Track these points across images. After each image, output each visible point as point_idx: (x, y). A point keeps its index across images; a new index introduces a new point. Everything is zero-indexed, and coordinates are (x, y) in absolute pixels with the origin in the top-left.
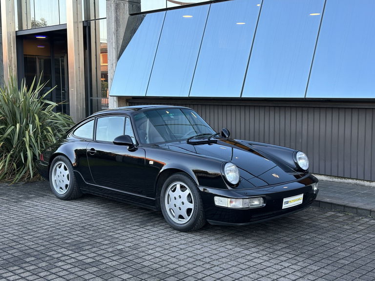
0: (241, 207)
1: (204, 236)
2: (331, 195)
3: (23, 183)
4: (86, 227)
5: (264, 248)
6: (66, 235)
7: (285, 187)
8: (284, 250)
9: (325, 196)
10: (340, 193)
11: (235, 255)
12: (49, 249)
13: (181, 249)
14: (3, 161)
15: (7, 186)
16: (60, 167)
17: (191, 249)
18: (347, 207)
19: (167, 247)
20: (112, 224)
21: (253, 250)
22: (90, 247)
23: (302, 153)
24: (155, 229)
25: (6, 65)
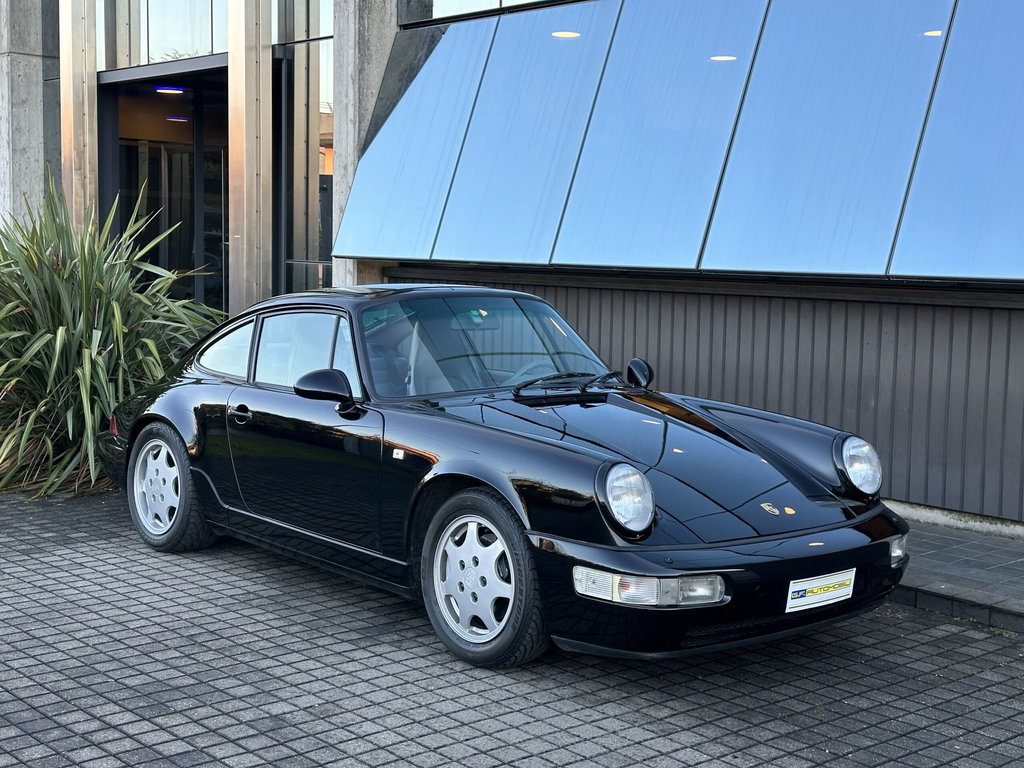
0: (653, 601)
1: (542, 685)
2: (956, 572)
3: (68, 496)
4: (200, 639)
5: (718, 733)
6: (133, 661)
7: (816, 544)
8: (782, 744)
9: (936, 574)
10: (981, 566)
11: (624, 751)
12: (68, 703)
13: (463, 724)
14: (16, 431)
15: (21, 503)
16: (156, 457)
17: (493, 725)
18: (1001, 611)
19: (421, 714)
20: (278, 633)
21: (686, 738)
22: (190, 703)
23: (862, 442)
24: (400, 655)
25: (67, 164)
